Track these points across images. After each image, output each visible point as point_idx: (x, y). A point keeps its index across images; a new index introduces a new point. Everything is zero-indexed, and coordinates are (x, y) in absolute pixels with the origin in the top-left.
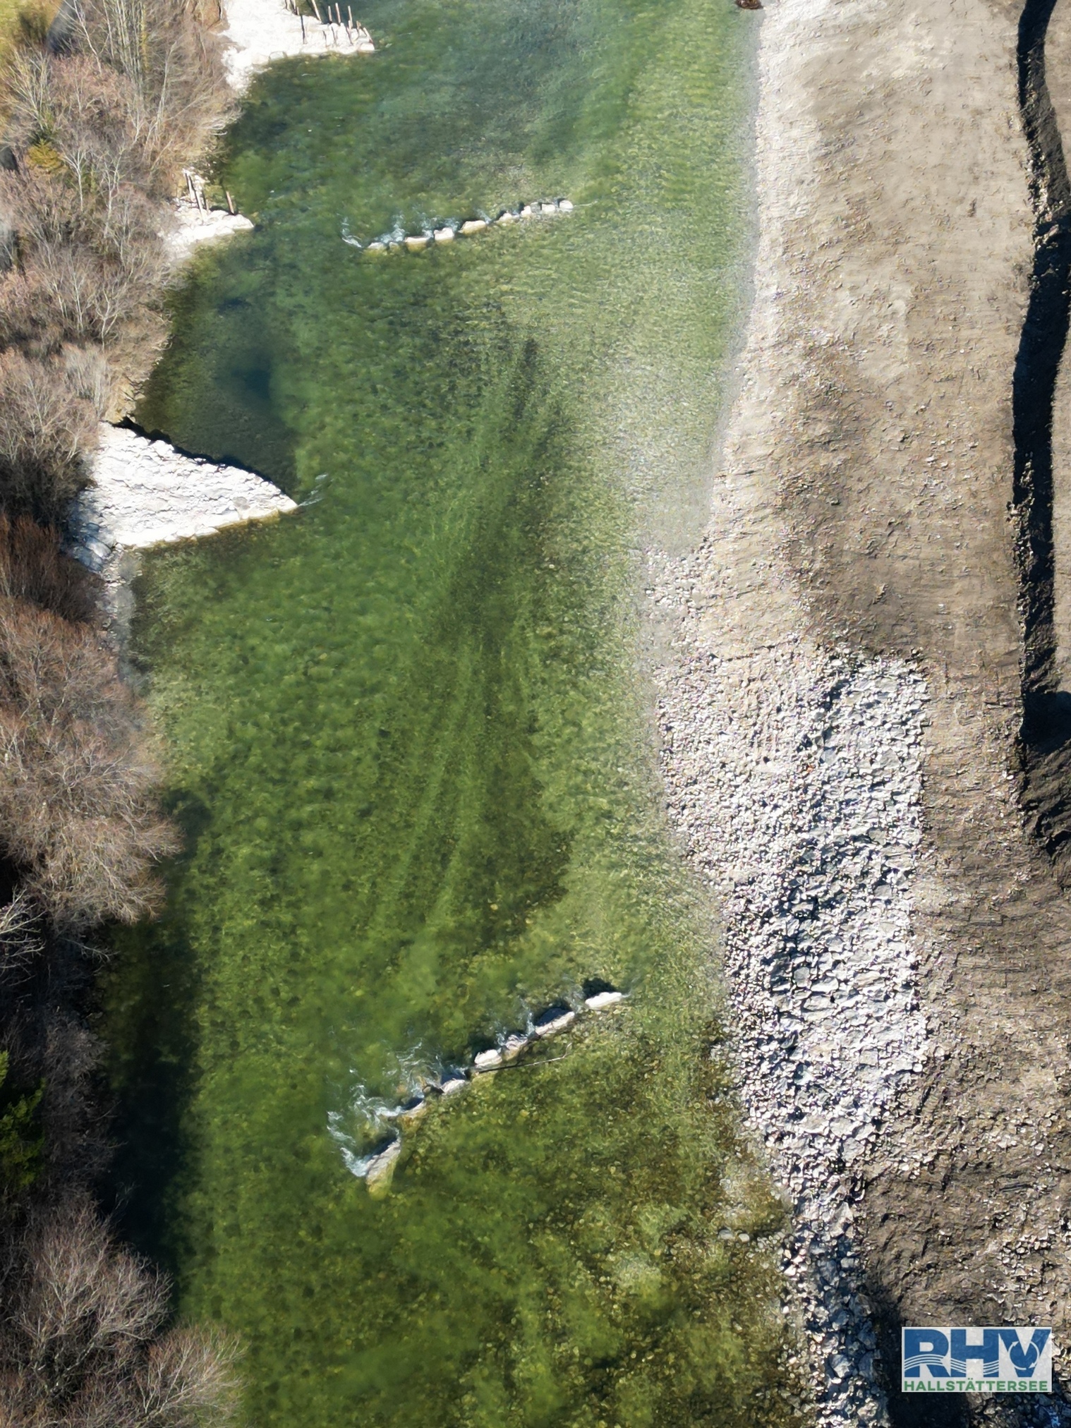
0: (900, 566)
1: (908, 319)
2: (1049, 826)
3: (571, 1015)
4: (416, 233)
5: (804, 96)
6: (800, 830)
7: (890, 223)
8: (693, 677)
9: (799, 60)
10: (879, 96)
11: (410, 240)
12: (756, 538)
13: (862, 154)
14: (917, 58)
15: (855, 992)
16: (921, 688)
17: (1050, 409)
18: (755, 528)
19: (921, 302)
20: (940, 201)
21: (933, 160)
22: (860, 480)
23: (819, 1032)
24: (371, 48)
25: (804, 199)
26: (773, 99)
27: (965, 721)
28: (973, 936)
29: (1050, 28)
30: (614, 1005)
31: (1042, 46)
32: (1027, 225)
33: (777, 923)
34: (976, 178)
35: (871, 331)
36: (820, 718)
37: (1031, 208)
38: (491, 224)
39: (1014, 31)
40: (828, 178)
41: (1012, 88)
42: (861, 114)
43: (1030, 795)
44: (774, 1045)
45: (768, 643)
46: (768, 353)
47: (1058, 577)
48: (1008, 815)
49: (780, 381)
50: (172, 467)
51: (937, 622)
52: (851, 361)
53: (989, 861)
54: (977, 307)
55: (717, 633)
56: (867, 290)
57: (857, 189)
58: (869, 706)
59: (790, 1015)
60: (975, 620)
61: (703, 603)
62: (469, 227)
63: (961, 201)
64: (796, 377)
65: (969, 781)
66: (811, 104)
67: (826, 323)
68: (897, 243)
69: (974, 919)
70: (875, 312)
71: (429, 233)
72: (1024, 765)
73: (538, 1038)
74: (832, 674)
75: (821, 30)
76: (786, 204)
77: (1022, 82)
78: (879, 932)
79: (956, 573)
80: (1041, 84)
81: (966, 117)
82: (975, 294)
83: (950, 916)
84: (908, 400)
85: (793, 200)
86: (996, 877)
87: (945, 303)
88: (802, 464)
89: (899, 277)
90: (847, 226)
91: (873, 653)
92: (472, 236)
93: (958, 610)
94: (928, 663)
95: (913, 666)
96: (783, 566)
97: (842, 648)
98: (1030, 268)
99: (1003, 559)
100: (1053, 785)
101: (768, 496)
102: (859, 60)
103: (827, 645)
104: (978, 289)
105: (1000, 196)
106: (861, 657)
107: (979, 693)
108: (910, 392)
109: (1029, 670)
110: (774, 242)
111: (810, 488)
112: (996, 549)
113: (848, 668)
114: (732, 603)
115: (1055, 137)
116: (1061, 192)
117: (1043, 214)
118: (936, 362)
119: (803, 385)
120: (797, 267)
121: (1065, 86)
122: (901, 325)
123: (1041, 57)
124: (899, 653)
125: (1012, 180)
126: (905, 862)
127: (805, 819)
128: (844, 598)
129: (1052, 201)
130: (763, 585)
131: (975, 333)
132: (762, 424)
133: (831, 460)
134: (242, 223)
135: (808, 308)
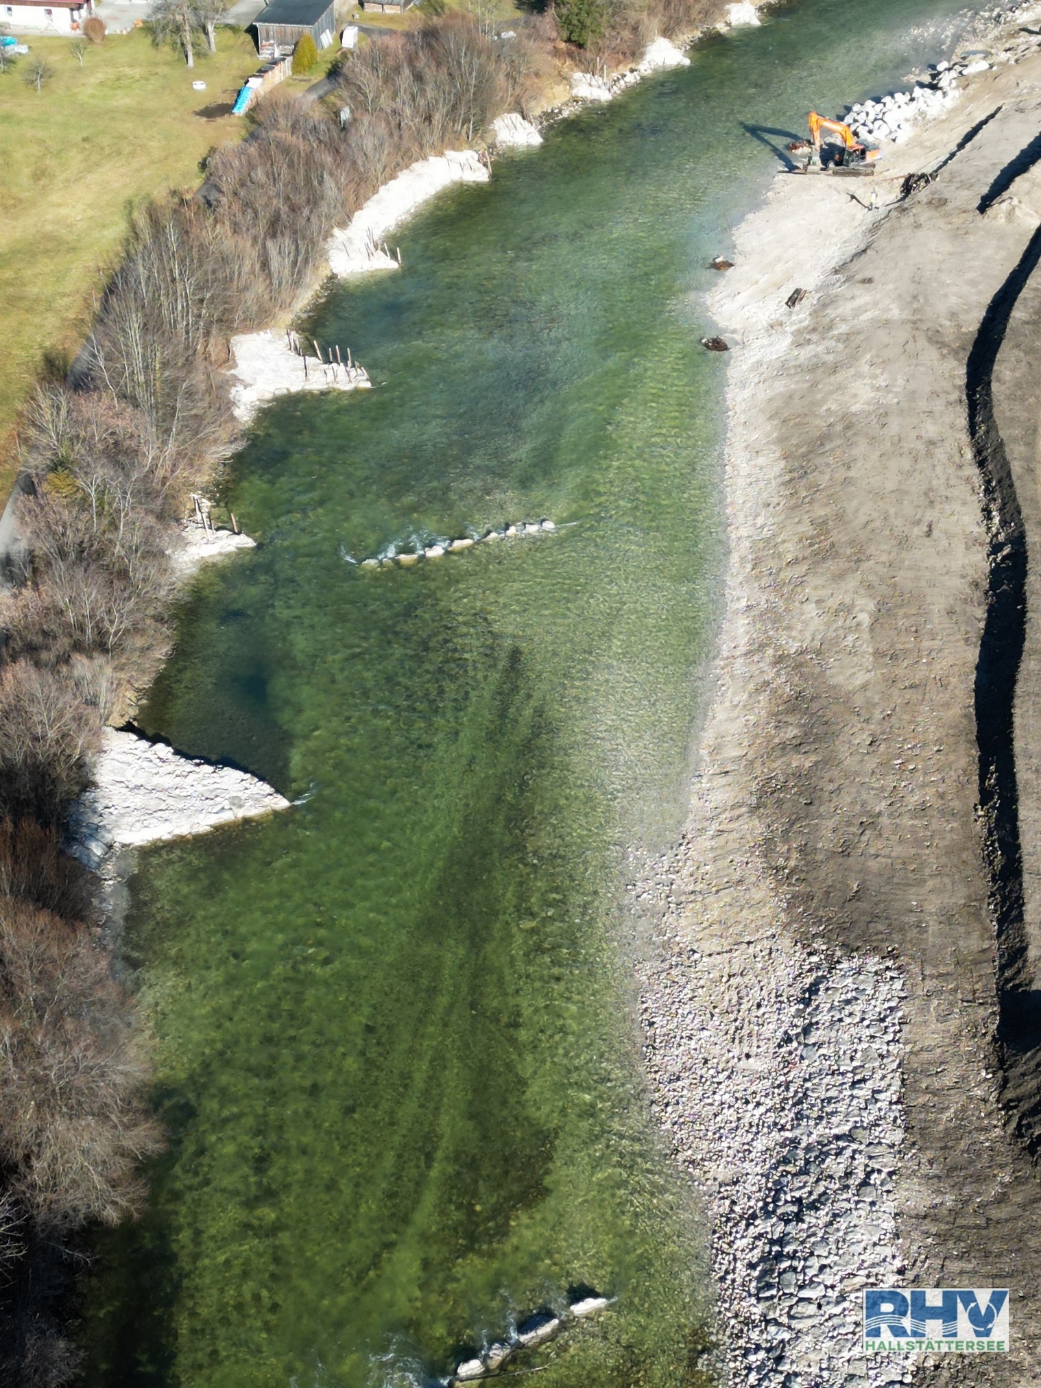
0: (873, 865)
1: (872, 630)
2: (1029, 1126)
3: (555, 1322)
4: (409, 550)
5: (769, 428)
6: (783, 1128)
7: (852, 542)
8: (673, 972)
9: (763, 394)
10: (839, 428)
11: (403, 557)
12: (735, 835)
13: (824, 480)
14: (873, 394)
15: (842, 1298)
16: (898, 985)
17: (1011, 715)
18: (731, 826)
19: (883, 614)
20: (898, 522)
21: (890, 486)
22: (831, 781)
23: (807, 1341)
24: (368, 385)
25: (771, 521)
26: (740, 429)
27: (943, 1018)
28: (959, 1239)
29: (996, 367)
30: (599, 1312)
31: (989, 383)
32: (981, 544)
33: (761, 1226)
34: (932, 502)
35: (837, 641)
36: (799, 1013)
37: (984, 529)
38: (479, 542)
39: (963, 370)
40: (792, 502)
41: (963, 421)
42: (822, 444)
43: (1009, 1094)
44: (762, 1355)
45: (747, 939)
46: (741, 660)
47: (1026, 877)
48: (989, 1115)
49: (751, 686)
50: (170, 768)
51: (912, 919)
52: (818, 669)
53: (971, 1162)
54: (937, 620)
55: (696, 928)
56: (832, 603)
57: (820, 512)
58: (848, 1002)
59: (778, 1324)
60: (947, 918)
61: (683, 898)
62: (458, 544)
63: (918, 522)
64: (767, 683)
65: (948, 1081)
66: (775, 435)
67: (794, 634)
68: (859, 561)
69: (960, 1221)
70: (840, 623)
71: (420, 550)
72: (1001, 1064)
73: (520, 1346)
74: (810, 970)
75: (783, 369)
76: (754, 524)
77: (972, 416)
78: (863, 1236)
79: (927, 871)
80: (989, 418)
81: (921, 447)
82: (935, 608)
83: (936, 1219)
84: (874, 705)
85: (760, 521)
86: (980, 1178)
87: (906, 616)
88: (774, 765)
89: (862, 591)
90: (811, 545)
91: (850, 950)
92: (460, 553)
93: (931, 908)
94: (903, 960)
95: (890, 963)
96: (759, 862)
97: (819, 945)
98: (985, 584)
99: (972, 858)
100: (1031, 1084)
101: (743, 796)
102: (819, 396)
103: (804, 941)
104: (938, 604)
105: (954, 518)
106: (839, 953)
107: (955, 990)
108: (877, 699)
109: (1002, 968)
110: (742, 559)
111: (784, 788)
112: (965, 849)
113: (825, 965)
114: (711, 899)
115: (1005, 466)
116: (1011, 512)
117: (996, 535)
118: (900, 671)
119: (774, 691)
120: (765, 581)
121: (1012, 419)
122: (866, 635)
123: (988, 392)
124: (875, 949)
125: (964, 504)
126: (888, 1162)
127: (787, 1117)
128: (819, 895)
129: (1004, 523)
130: (740, 882)
131: (937, 643)
132: (736, 727)
133: (803, 761)
134: (244, 542)
135: (777, 619)
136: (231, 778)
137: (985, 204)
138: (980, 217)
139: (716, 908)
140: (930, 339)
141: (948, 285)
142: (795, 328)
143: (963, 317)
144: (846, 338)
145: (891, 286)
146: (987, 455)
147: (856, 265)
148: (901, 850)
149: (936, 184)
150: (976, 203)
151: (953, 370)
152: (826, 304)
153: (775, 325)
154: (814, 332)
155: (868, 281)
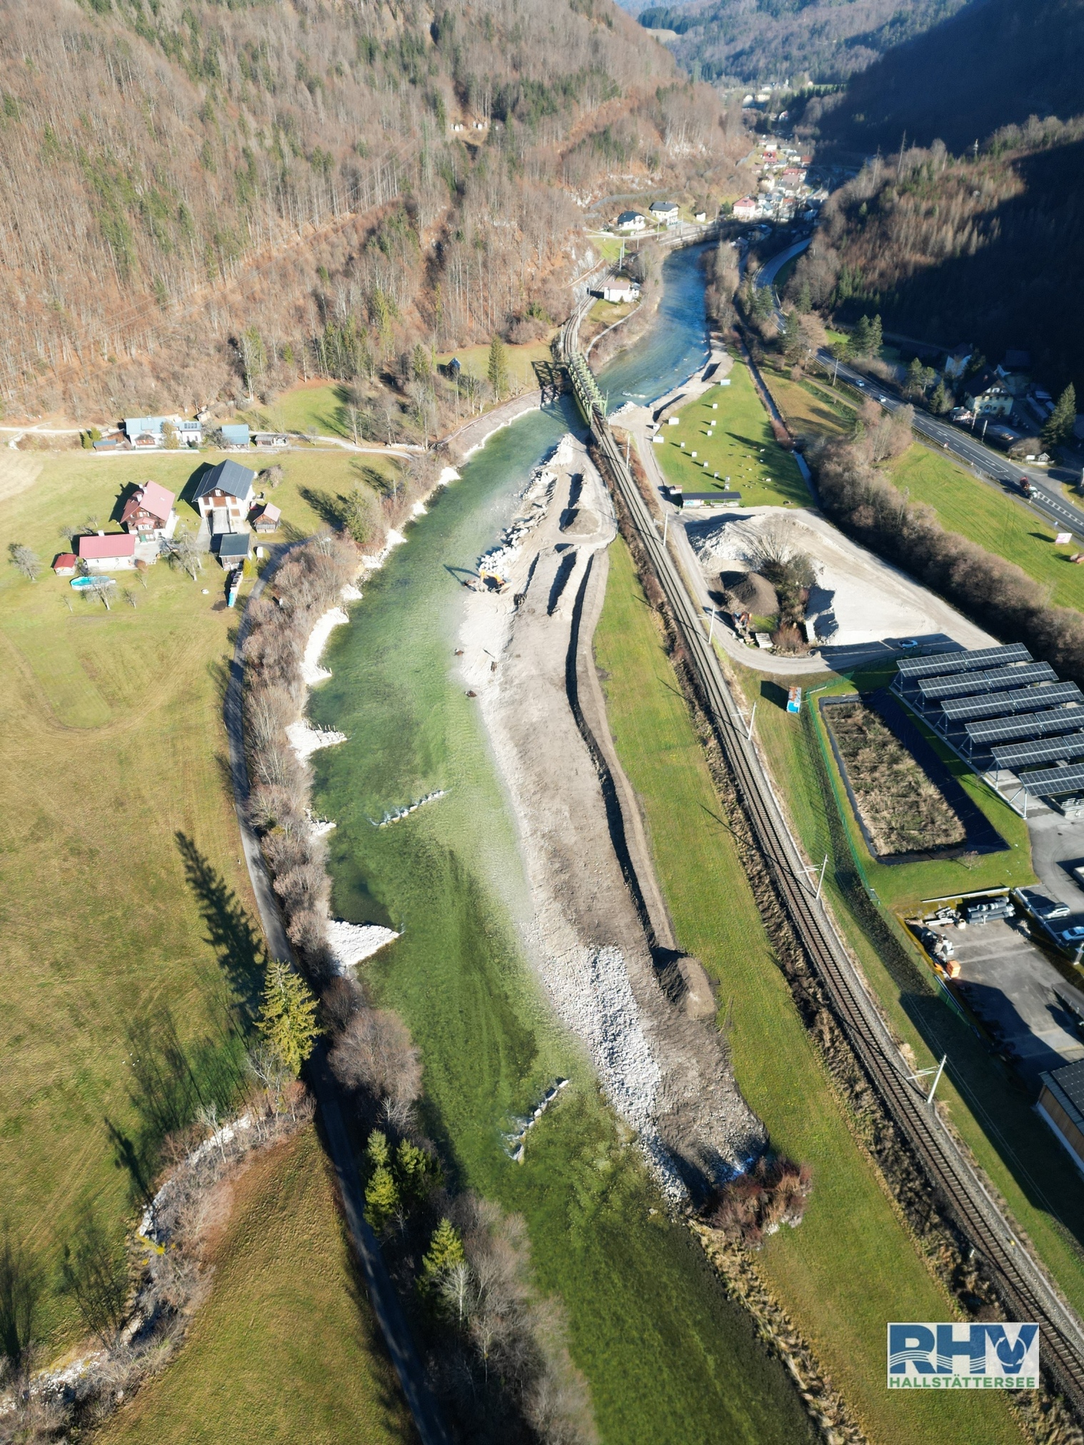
0: (600, 913)
1: (571, 818)
3: (556, 1092)
4: (395, 816)
5: (505, 733)
6: (601, 1012)
7: (553, 782)
8: (550, 966)
9: (499, 717)
10: (531, 730)
11: (394, 819)
12: (551, 910)
13: (534, 755)
14: (538, 713)
15: (635, 1061)
16: (620, 955)
17: (626, 847)
18: (550, 907)
19: (573, 811)
20: (565, 770)
21: (558, 754)
22: (577, 883)
23: (629, 1076)
24: (346, 739)
25: (520, 775)
26: (494, 735)
27: (637, 963)
29: (579, 697)
30: (567, 1085)
31: (577, 703)
32: (595, 775)
33: (605, 1045)
34: (574, 760)
35: (561, 825)
36: (593, 971)
37: (594, 768)
38: (419, 806)
39: (566, 697)
40: (526, 766)
41: (573, 721)
42: (528, 739)
43: (663, 984)
44: (618, 1084)
45: (569, 948)
46: (530, 839)
47: (647, 907)
48: (659, 992)
49: (537, 849)
50: (352, 931)
51: (617, 930)
52: (558, 838)
53: (658, 1009)
54: (591, 811)
55: (552, 948)
56: (554, 809)
57: (537, 770)
58: (607, 964)
59: (619, 1073)
60: (628, 927)
61: (543, 938)
62: (412, 809)
63: (572, 769)
64: (542, 847)
65: (644, 983)
66: (509, 736)
67: (545, 824)
68: (557, 789)
70: (559, 817)
71: (399, 815)
72: (658, 975)
73: (550, 1102)
74: (592, 955)
75: (502, 704)
76: (515, 778)
77: (576, 718)
78: (635, 1040)
79: (617, 911)
80: (583, 719)
81: (562, 735)
82: (589, 806)
84: (581, 850)
85: (517, 776)
86: (662, 1013)
87: (580, 810)
88: (556, 880)
89: (562, 802)
90: (539, 785)
91: (603, 945)
93: (622, 925)
94: (619, 945)
95: (615, 948)
96: (563, 919)
97: (592, 946)
98: (602, 792)
99: (628, 902)
100: (667, 980)
101: (550, 894)
102: (519, 716)
103: (587, 945)
104: (589, 803)
105: (583, 765)
106: (599, 947)
107: (637, 952)
108: (581, 847)
109: (649, 942)
110: (516, 794)
111: (562, 889)
113: (596, 952)
114: (553, 936)
115: (594, 740)
116: (603, 762)
117: (599, 771)
118: (585, 834)
119: (546, 849)
120: (528, 803)
121: (591, 718)
122: (569, 821)
123: (579, 708)
124: (610, 943)
125: (585, 758)
126: (635, 1015)
127: (601, 1007)
128: (586, 927)
129: (601, 765)
130: (560, 927)
131: (593, 821)
132: (538, 867)
133: (565, 877)
134: (332, 825)
135: (537, 819)
136: (375, 929)
137: (550, 613)
138: (550, 618)
139: (555, 937)
140: (550, 683)
141: (549, 655)
142: (498, 682)
143: (559, 670)
144: (520, 685)
145: (528, 658)
146: (587, 735)
147: (511, 648)
148: (607, 906)
149: (528, 600)
150: (546, 610)
151: (563, 697)
152: (506, 669)
153: (490, 681)
154: (506, 684)
155: (519, 656)
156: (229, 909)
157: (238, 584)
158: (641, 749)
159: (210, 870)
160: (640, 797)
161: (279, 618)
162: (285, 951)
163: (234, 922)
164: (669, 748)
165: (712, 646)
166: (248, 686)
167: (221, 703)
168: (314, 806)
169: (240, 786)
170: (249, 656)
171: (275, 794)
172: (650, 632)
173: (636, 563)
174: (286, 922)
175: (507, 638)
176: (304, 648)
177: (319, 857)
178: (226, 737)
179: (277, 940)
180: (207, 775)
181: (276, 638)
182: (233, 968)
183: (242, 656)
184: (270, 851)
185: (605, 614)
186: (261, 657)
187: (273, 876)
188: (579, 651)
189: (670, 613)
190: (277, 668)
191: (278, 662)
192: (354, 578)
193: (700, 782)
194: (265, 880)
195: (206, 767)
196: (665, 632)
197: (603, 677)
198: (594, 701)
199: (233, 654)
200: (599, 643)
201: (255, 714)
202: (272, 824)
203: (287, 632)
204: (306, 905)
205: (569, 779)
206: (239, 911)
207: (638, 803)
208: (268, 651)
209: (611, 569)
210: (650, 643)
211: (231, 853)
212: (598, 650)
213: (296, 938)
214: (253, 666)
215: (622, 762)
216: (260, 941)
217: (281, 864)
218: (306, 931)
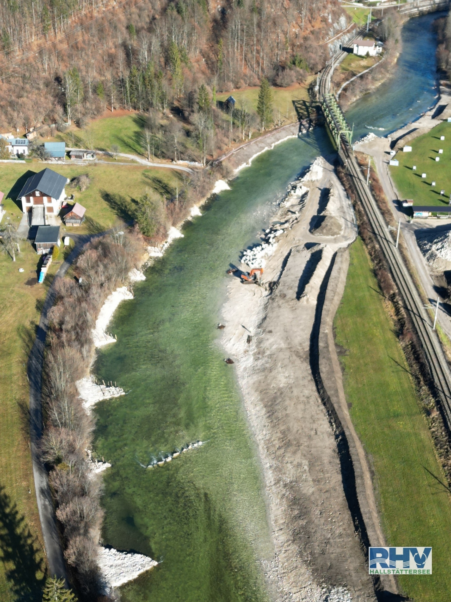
0: (332, 556)
1: (310, 472)
4: (160, 460)
5: (256, 395)
7: (295, 439)
9: (251, 382)
10: (278, 394)
11: (160, 463)
12: (290, 551)
13: (280, 415)
14: (285, 380)
16: (349, 595)
17: (357, 500)
18: (288, 548)
19: (311, 465)
20: (306, 430)
21: (300, 416)
22: (313, 529)
24: (124, 393)
25: (268, 432)
26: (247, 396)
29: (320, 367)
31: (319, 373)
32: (332, 435)
34: (314, 421)
35: (301, 477)
37: (331, 429)
38: (181, 453)
39: (309, 367)
40: (272, 424)
41: (315, 388)
42: (275, 401)
45: (303, 586)
46: (273, 487)
49: (279, 496)
51: (347, 573)
52: (298, 488)
54: (327, 467)
55: (289, 585)
56: (295, 463)
57: (282, 428)
61: (282, 575)
62: (175, 455)
63: (312, 429)
64: (284, 495)
66: (259, 398)
67: (287, 475)
68: (299, 446)
70: (299, 470)
71: (164, 460)
74: (324, 594)
75: (255, 370)
76: (263, 434)
77: (317, 385)
79: (347, 556)
80: (323, 387)
81: (305, 399)
82: (325, 461)
84: (318, 500)
85: (264, 432)
87: (318, 466)
88: (295, 525)
89: (303, 457)
90: (283, 441)
91: (333, 586)
92: (176, 458)
93: (351, 568)
94: (349, 587)
95: (345, 588)
96: (300, 560)
97: (324, 585)
98: (337, 450)
101: (289, 537)
102: (269, 381)
103: (319, 584)
104: (326, 460)
105: (322, 426)
106: (330, 587)
107: (364, 594)
108: (318, 497)
109: (375, 584)
110: (263, 447)
111: (300, 533)
112: (355, 547)
113: (328, 591)
114: (290, 574)
115: (332, 405)
116: (339, 424)
117: (336, 431)
118: (322, 486)
119: (287, 497)
120: (273, 456)
121: (330, 387)
122: (308, 474)
123: (320, 378)
124: (340, 585)
125: (323, 420)
128: (320, 568)
129: (337, 427)
130: (296, 567)
131: (329, 475)
132: (279, 512)
133: (303, 522)
134: (108, 465)
135: (280, 471)
137: (299, 297)
138: (298, 302)
139: (292, 575)
140: (296, 355)
141: (296, 332)
142: (253, 352)
143: (304, 345)
144: (270, 356)
145: (278, 334)
146: (326, 401)
147: (265, 325)
148: (338, 550)
149: (280, 287)
150: (295, 296)
151: (307, 367)
152: (260, 342)
153: (246, 351)
154: (259, 354)
155: (270, 332)
156: (19, 531)
157: (48, 265)
158: (373, 416)
159: (6, 497)
160: (370, 457)
161: (78, 292)
162: (62, 570)
163: (22, 542)
164: (397, 416)
165: (436, 331)
166: (49, 346)
167: (26, 359)
168: (94, 448)
169: (36, 428)
170: (52, 322)
171: (63, 436)
172: (382, 317)
173: (372, 260)
174: (64, 546)
175: (261, 316)
176: (96, 318)
177: (95, 492)
178: (28, 388)
179: (55, 560)
180: (9, 418)
181: (74, 309)
182: (17, 582)
183: (46, 322)
184: (56, 484)
185: (345, 300)
186: (61, 323)
187: (56, 505)
188: (321, 330)
189: (400, 302)
190: (73, 333)
191: (74, 328)
192: (140, 264)
193: (424, 447)
194: (50, 508)
195: (10, 411)
196: (395, 318)
197: (341, 353)
198: (333, 372)
199: (39, 320)
200: (339, 323)
201: (52, 369)
202: (59, 460)
203: (84, 305)
204: (82, 531)
205: (310, 437)
206: (26, 533)
207: (368, 462)
208: (67, 318)
209: (351, 264)
210: (382, 326)
211: (24, 484)
212: (338, 330)
213: (72, 560)
214: (54, 330)
215: (356, 426)
216: (42, 560)
217: (64, 494)
218: (80, 554)
